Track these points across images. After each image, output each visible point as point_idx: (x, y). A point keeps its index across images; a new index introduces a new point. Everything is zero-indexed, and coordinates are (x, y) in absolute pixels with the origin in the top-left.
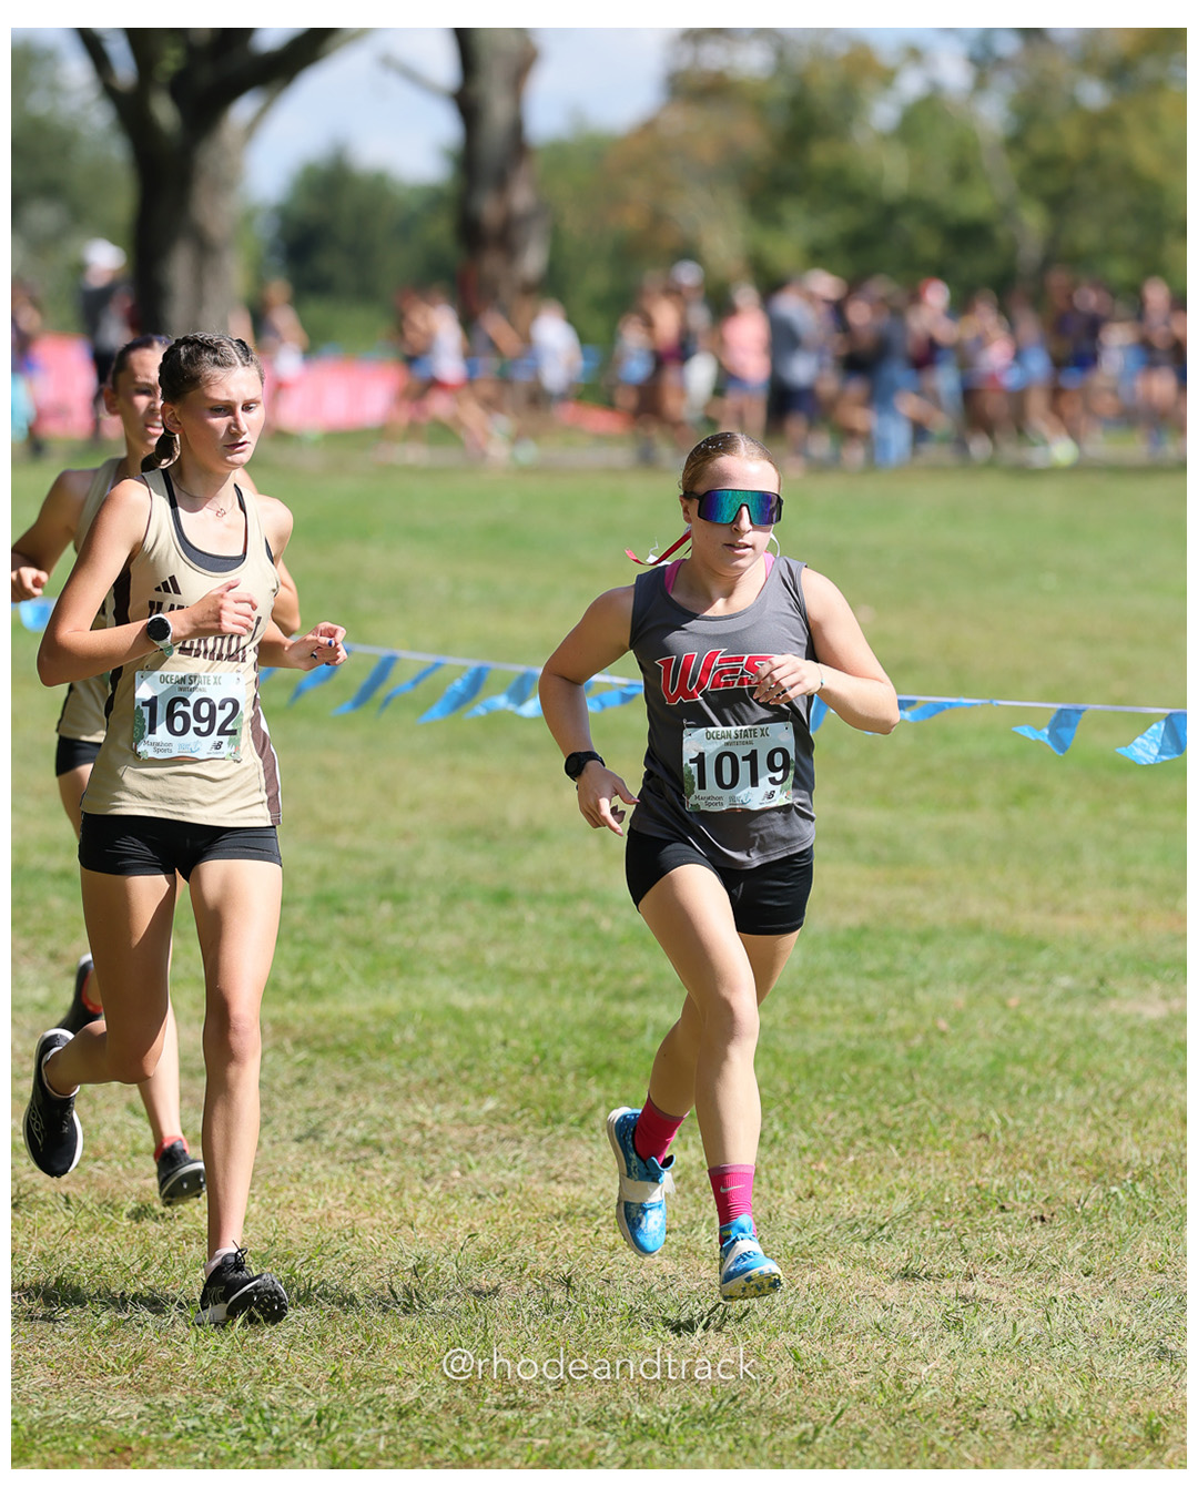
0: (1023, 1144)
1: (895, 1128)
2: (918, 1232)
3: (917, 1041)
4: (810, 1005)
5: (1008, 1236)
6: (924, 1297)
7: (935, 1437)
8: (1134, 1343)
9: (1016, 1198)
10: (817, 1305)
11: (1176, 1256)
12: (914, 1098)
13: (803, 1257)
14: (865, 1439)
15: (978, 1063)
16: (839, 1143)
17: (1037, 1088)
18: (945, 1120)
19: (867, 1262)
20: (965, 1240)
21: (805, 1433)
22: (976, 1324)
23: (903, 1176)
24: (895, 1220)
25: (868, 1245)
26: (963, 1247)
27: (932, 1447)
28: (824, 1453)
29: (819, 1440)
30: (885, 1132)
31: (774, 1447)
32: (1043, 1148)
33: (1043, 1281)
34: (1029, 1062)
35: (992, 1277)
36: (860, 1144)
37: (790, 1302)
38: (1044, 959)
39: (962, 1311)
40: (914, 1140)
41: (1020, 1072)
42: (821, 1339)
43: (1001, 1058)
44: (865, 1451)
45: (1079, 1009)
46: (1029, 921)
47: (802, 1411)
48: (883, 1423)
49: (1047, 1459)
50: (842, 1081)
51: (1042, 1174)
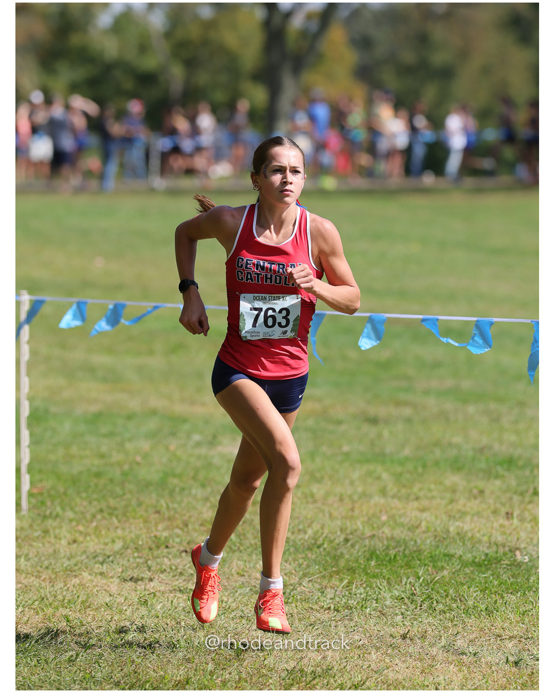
0: (177, 516)
1: (115, 509)
2: (126, 559)
3: (126, 467)
4: (74, 450)
5: (170, 560)
6: (129, 590)
7: (134, 657)
8: (229, 610)
9: (173, 541)
10: (78, 595)
11: (250, 568)
12: (124, 494)
13: (71, 572)
14: (101, 659)
15: (155, 477)
16: (88, 516)
17: (183, 489)
18: (140, 504)
19: (102, 574)
20: (149, 562)
21: (72, 656)
22: (154, 602)
23: (119, 532)
24: (115, 553)
25: (102, 566)
26: (148, 566)
27: (133, 661)
28: (81, 666)
29: (78, 660)
30: (111, 511)
31: (57, 663)
32: (186, 518)
33: (187, 581)
34: (179, 476)
35: (162, 579)
36: (99, 517)
37: (64, 593)
38: (186, 427)
39: (148, 596)
40: (124, 514)
41: (175, 481)
42: (79, 611)
43: (166, 475)
44: (101, 664)
45: (203, 451)
46: (179, 409)
47: (70, 646)
48: (109, 651)
49: (188, 666)
50: (89, 486)
51: (186, 530)
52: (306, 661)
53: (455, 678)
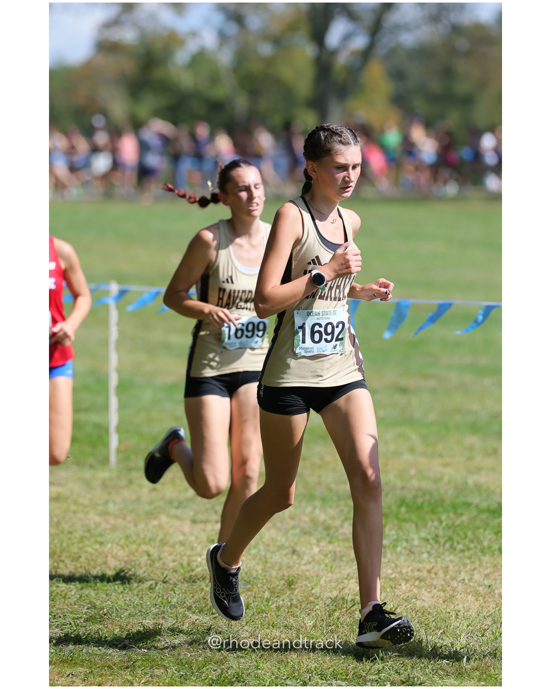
4: (154, 414)
6: (199, 530)
8: (283, 548)
10: (157, 534)
14: (175, 587)
19: (176, 517)
21: (152, 585)
25: (177, 510)
29: (157, 588)
31: (139, 590)
44: (176, 592)
47: (151, 576)
53: (472, 606)
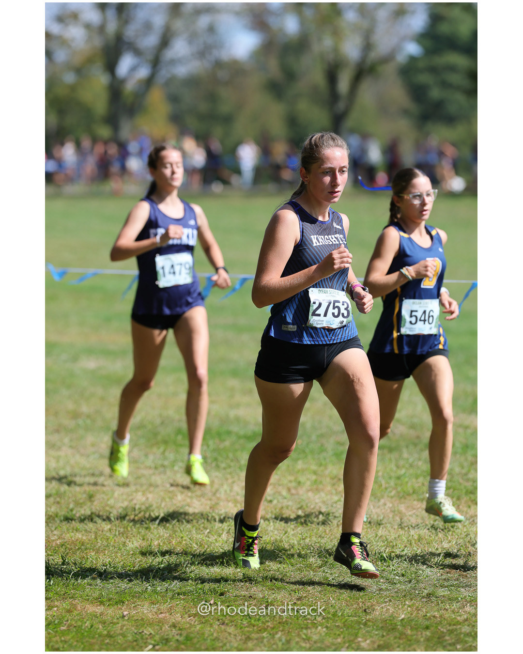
52: (135, 501)
